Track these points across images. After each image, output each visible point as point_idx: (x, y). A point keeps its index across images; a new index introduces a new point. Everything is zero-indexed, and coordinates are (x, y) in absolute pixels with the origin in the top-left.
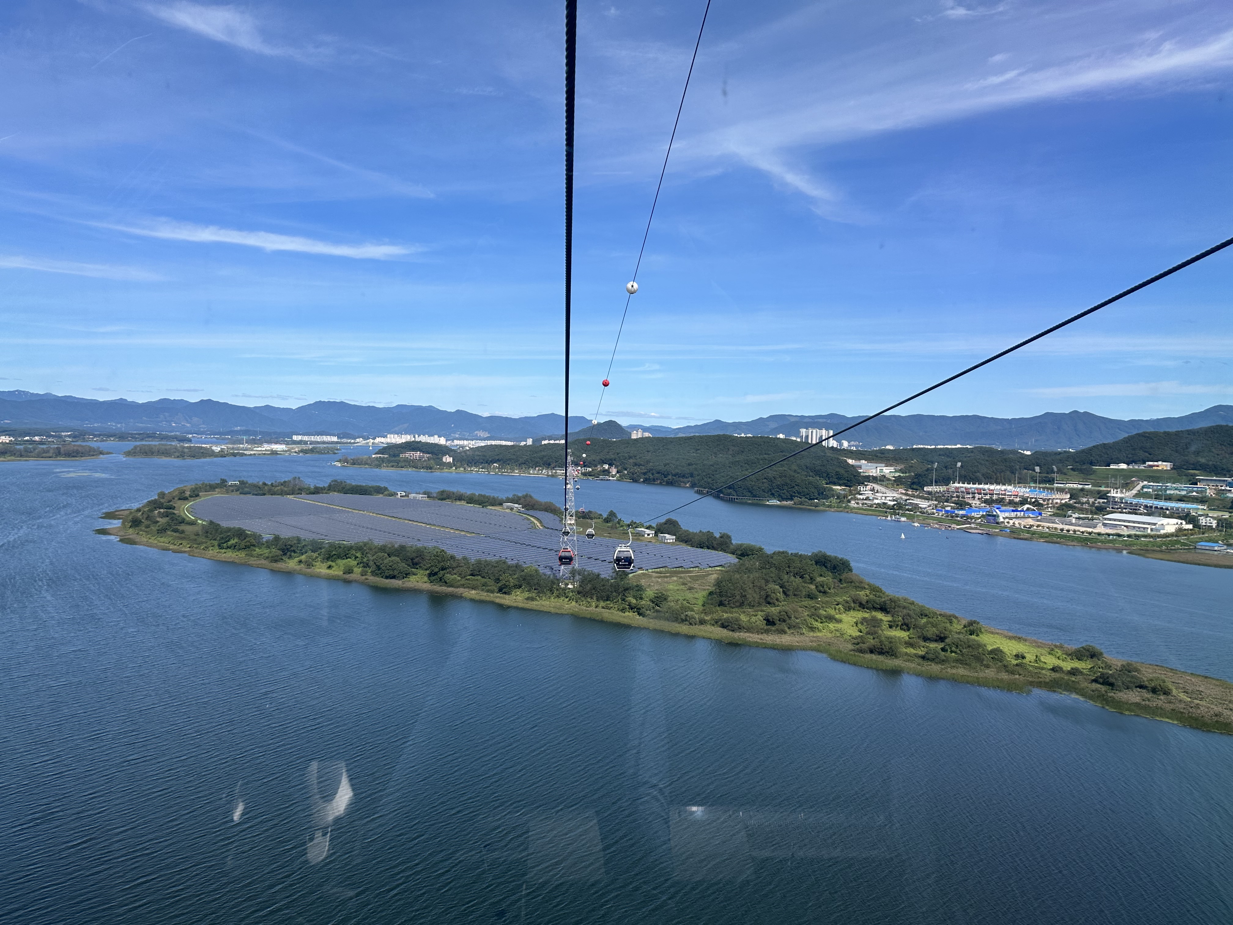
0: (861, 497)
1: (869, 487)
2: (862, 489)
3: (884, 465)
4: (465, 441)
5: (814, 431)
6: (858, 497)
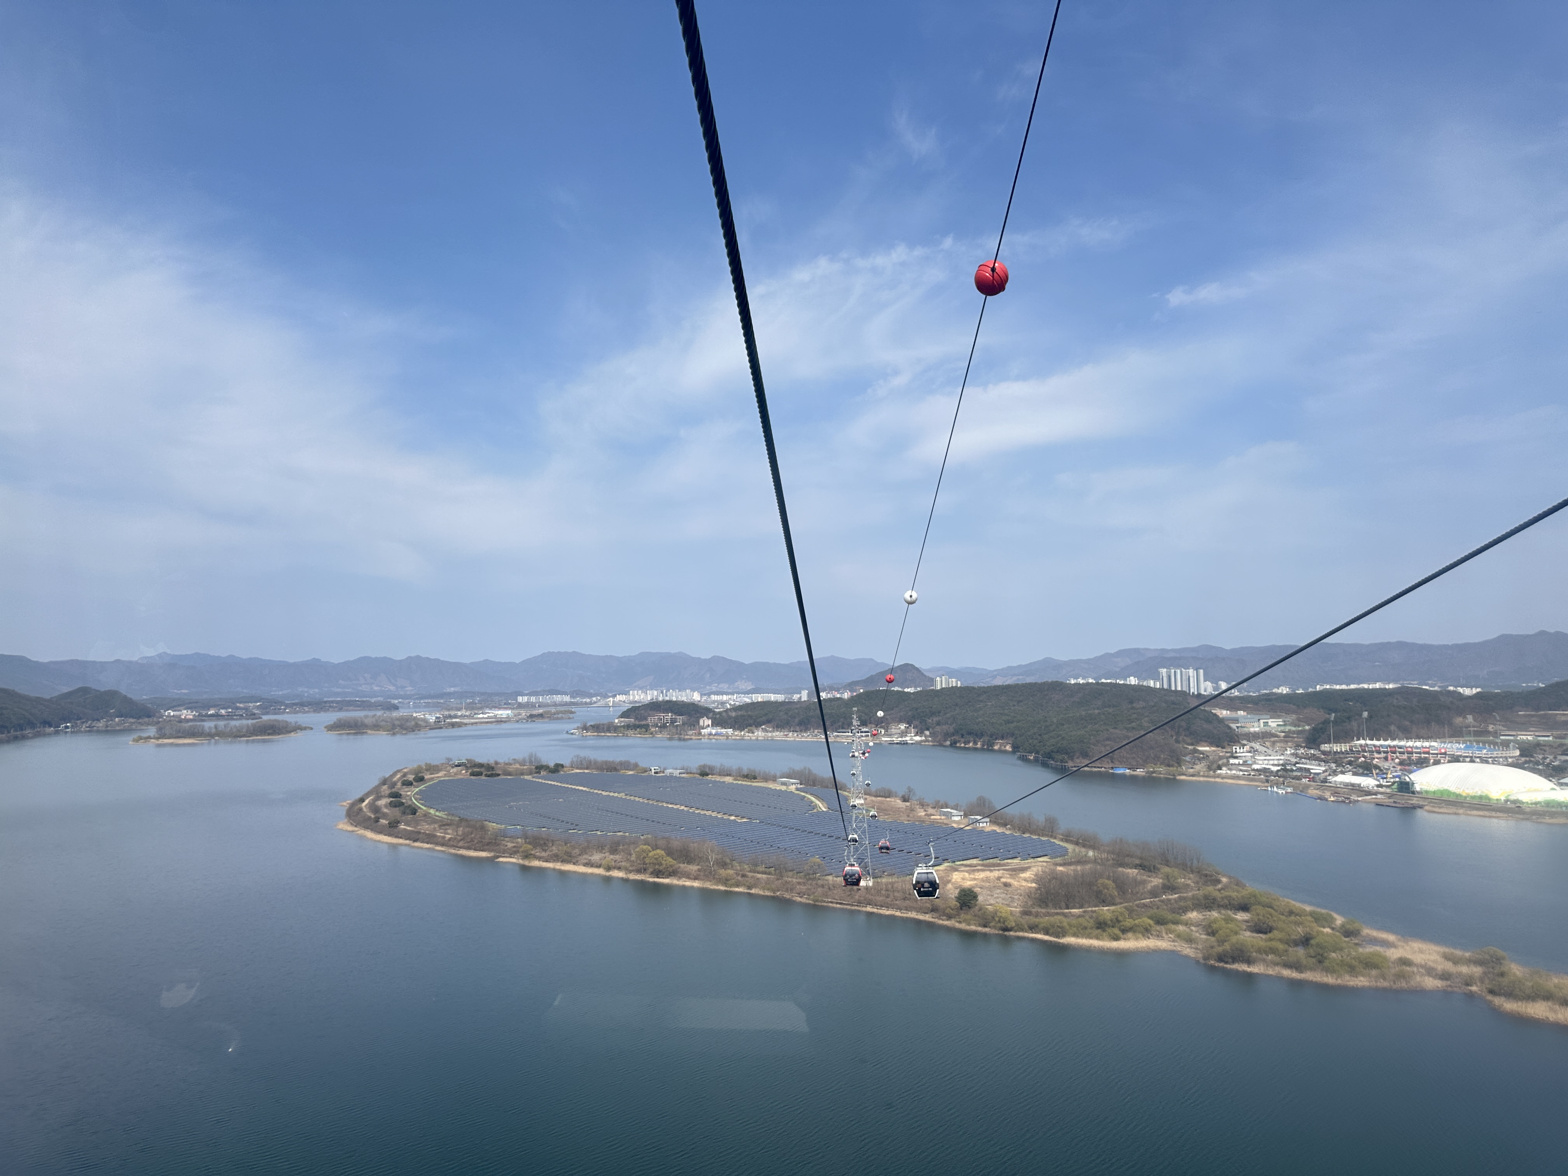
0: (1236, 761)
1: (1247, 748)
2: (1238, 750)
3: (1269, 717)
4: (725, 696)
5: (1179, 671)
6: (1232, 761)
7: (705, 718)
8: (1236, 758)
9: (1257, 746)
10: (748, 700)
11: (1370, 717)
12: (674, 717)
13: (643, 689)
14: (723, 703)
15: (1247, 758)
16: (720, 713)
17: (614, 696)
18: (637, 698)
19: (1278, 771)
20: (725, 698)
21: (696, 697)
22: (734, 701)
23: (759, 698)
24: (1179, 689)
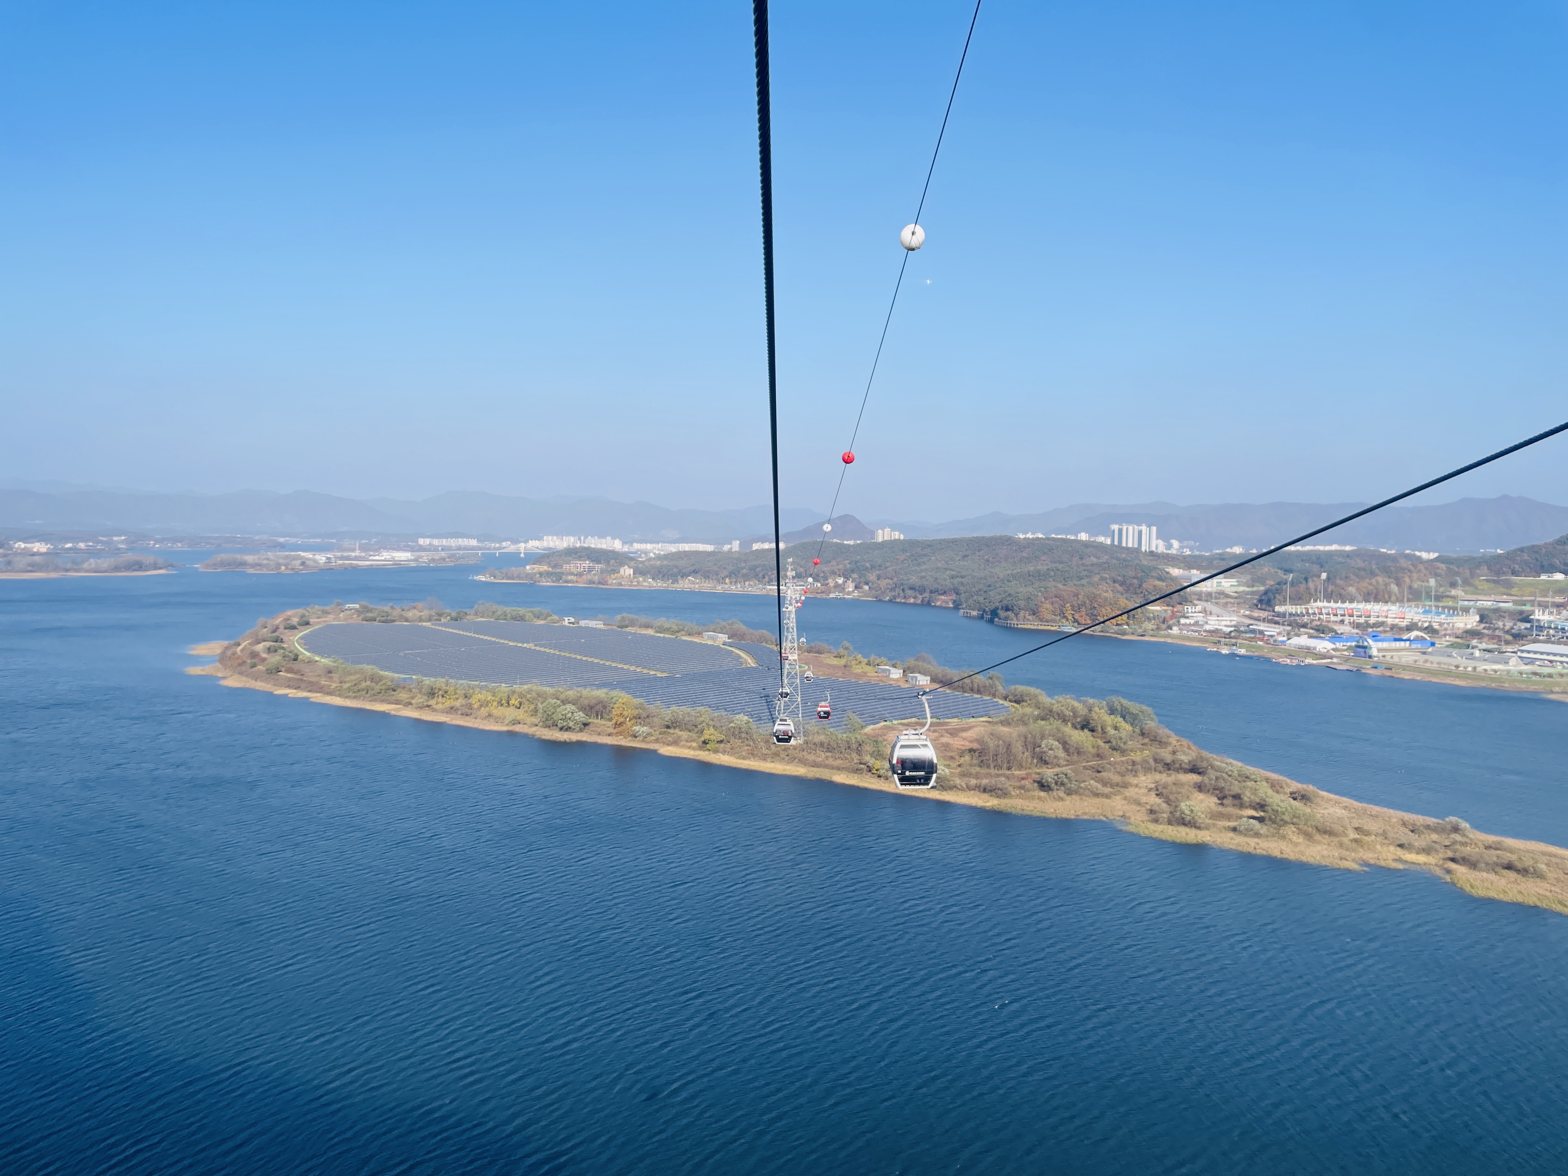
0: (1188, 621)
1: (1199, 608)
2: (1190, 610)
4: (648, 544)
5: (1130, 528)
6: (1183, 621)
7: (626, 567)
8: (1187, 617)
9: (1209, 606)
10: (674, 550)
11: (1328, 578)
12: (591, 565)
13: (560, 534)
14: (646, 553)
15: (1199, 619)
16: (642, 562)
17: (526, 542)
18: (552, 545)
19: (1231, 632)
20: (649, 546)
21: (617, 545)
22: (659, 550)
23: (686, 547)
24: (1130, 545)
